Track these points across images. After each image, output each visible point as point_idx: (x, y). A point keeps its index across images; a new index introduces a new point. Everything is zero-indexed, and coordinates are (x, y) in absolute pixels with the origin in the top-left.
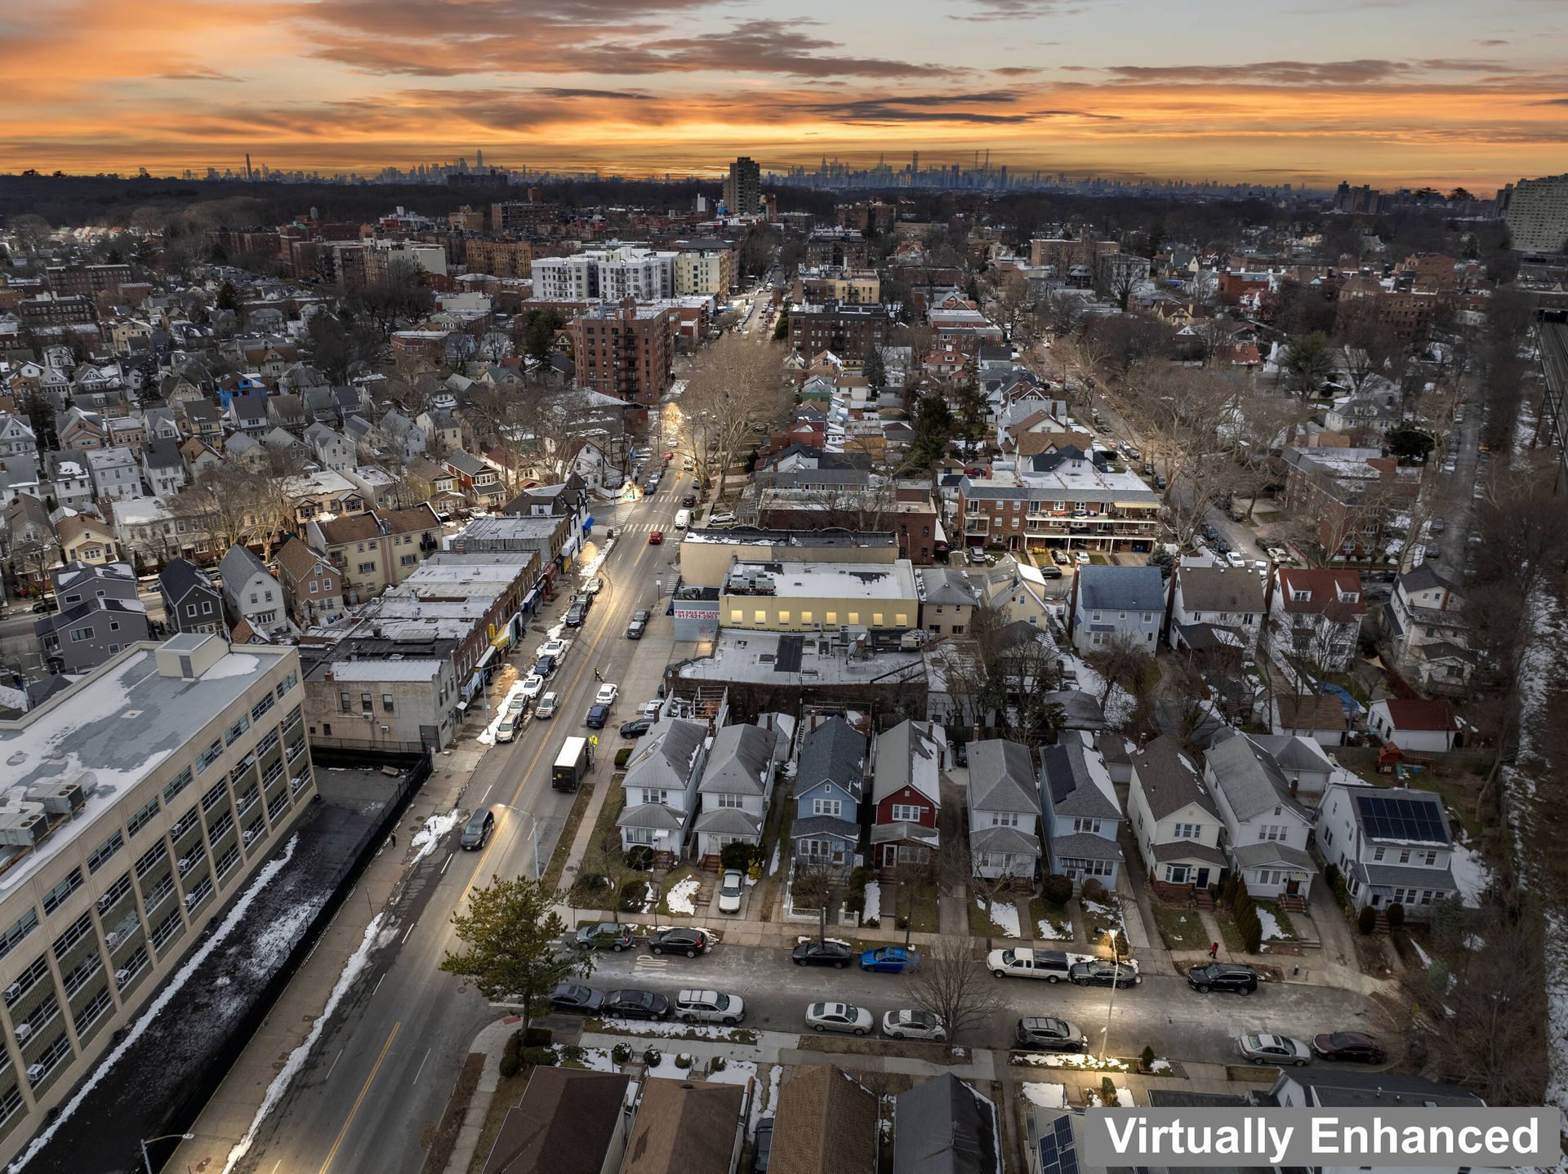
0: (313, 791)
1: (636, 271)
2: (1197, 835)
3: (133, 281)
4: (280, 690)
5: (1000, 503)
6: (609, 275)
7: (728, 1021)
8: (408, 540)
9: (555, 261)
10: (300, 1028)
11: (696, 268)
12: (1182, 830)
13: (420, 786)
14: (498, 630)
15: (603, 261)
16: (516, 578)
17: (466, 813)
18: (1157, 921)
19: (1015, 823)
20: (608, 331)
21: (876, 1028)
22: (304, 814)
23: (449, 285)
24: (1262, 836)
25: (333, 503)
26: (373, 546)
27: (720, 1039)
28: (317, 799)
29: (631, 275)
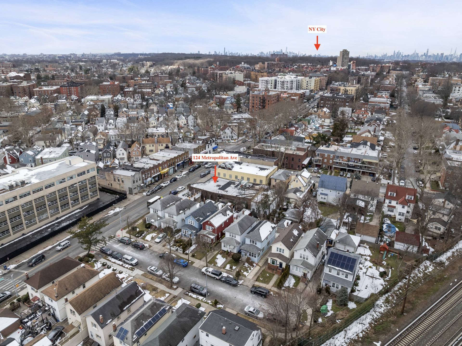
0: (98, 197)
1: (287, 82)
2: (283, 252)
3: (169, 79)
4: (88, 171)
5: (326, 155)
6: (280, 83)
7: (131, 264)
8: (162, 145)
9: (266, 78)
10: (54, 242)
11: (307, 82)
12: (279, 250)
13: (121, 200)
14: (163, 169)
15: (280, 79)
16: (175, 157)
17: (125, 209)
18: (261, 273)
19: (235, 237)
20: (258, 98)
21: (161, 276)
22: (93, 202)
23: (241, 84)
24: (301, 257)
25: (159, 135)
26: (153, 146)
27: (127, 268)
28: (98, 199)
29: (286, 83)
